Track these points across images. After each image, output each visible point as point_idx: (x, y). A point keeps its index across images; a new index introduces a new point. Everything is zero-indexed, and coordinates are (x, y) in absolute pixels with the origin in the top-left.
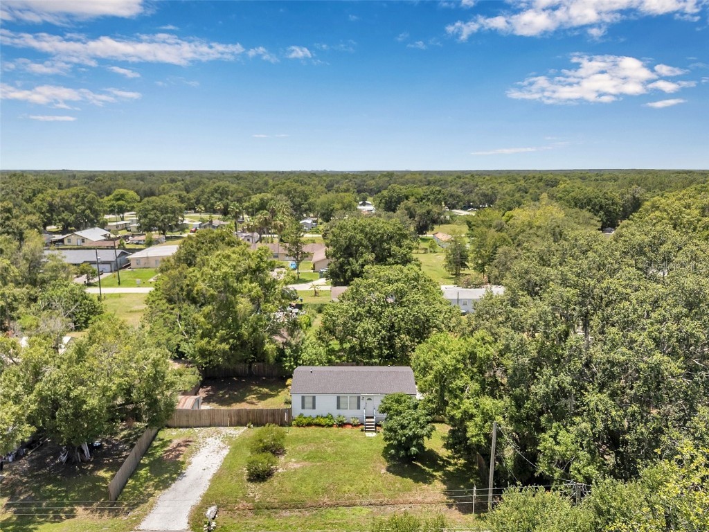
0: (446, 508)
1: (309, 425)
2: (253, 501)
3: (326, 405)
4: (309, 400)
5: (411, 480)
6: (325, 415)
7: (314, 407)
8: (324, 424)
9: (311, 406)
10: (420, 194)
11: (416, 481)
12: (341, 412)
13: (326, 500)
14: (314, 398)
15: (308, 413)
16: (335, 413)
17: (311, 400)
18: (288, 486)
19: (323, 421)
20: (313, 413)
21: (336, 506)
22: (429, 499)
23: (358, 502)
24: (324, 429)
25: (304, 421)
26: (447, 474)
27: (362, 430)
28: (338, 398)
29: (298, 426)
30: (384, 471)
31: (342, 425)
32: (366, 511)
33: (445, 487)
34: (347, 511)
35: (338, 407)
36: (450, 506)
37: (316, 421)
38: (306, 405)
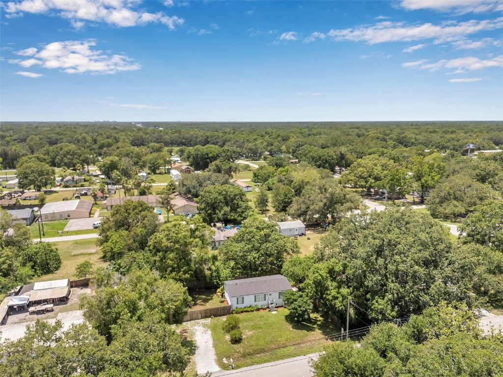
0: (325, 341)
1: (242, 312)
2: (241, 353)
3: (249, 301)
4: (240, 299)
5: (305, 331)
6: (249, 306)
7: (243, 303)
8: (249, 310)
9: (241, 302)
10: (215, 152)
11: (308, 331)
12: (257, 303)
13: (273, 346)
14: (243, 298)
15: (240, 306)
16: (254, 304)
17: (241, 299)
18: (253, 343)
19: (249, 309)
20: (242, 306)
21: (279, 348)
22: (317, 338)
23: (288, 345)
24: (250, 313)
25: (240, 310)
26: (318, 325)
27: (269, 311)
28: (255, 296)
29: (236, 313)
30: (291, 329)
31: (258, 310)
32: (293, 348)
33: (321, 331)
34: (285, 349)
35: (255, 301)
36: (327, 339)
37: (245, 309)
38: (239, 302)
